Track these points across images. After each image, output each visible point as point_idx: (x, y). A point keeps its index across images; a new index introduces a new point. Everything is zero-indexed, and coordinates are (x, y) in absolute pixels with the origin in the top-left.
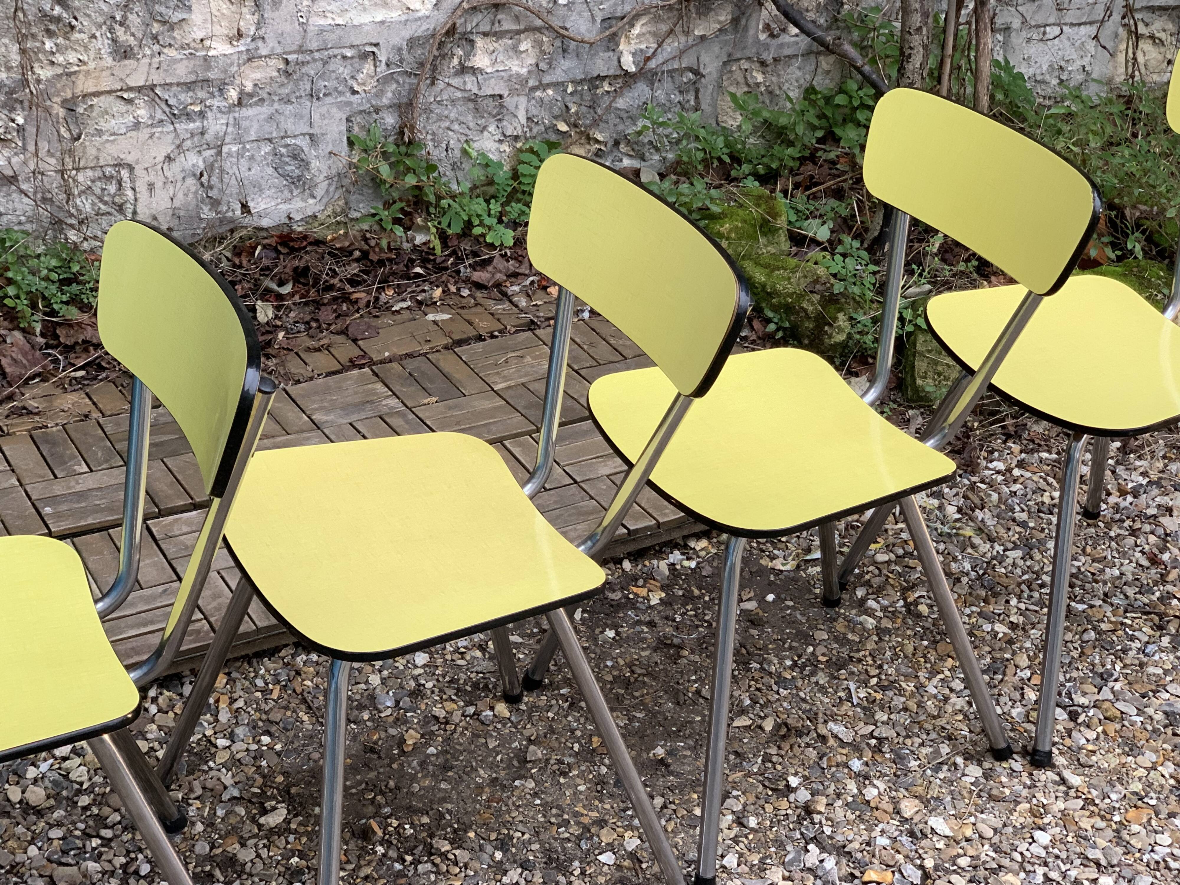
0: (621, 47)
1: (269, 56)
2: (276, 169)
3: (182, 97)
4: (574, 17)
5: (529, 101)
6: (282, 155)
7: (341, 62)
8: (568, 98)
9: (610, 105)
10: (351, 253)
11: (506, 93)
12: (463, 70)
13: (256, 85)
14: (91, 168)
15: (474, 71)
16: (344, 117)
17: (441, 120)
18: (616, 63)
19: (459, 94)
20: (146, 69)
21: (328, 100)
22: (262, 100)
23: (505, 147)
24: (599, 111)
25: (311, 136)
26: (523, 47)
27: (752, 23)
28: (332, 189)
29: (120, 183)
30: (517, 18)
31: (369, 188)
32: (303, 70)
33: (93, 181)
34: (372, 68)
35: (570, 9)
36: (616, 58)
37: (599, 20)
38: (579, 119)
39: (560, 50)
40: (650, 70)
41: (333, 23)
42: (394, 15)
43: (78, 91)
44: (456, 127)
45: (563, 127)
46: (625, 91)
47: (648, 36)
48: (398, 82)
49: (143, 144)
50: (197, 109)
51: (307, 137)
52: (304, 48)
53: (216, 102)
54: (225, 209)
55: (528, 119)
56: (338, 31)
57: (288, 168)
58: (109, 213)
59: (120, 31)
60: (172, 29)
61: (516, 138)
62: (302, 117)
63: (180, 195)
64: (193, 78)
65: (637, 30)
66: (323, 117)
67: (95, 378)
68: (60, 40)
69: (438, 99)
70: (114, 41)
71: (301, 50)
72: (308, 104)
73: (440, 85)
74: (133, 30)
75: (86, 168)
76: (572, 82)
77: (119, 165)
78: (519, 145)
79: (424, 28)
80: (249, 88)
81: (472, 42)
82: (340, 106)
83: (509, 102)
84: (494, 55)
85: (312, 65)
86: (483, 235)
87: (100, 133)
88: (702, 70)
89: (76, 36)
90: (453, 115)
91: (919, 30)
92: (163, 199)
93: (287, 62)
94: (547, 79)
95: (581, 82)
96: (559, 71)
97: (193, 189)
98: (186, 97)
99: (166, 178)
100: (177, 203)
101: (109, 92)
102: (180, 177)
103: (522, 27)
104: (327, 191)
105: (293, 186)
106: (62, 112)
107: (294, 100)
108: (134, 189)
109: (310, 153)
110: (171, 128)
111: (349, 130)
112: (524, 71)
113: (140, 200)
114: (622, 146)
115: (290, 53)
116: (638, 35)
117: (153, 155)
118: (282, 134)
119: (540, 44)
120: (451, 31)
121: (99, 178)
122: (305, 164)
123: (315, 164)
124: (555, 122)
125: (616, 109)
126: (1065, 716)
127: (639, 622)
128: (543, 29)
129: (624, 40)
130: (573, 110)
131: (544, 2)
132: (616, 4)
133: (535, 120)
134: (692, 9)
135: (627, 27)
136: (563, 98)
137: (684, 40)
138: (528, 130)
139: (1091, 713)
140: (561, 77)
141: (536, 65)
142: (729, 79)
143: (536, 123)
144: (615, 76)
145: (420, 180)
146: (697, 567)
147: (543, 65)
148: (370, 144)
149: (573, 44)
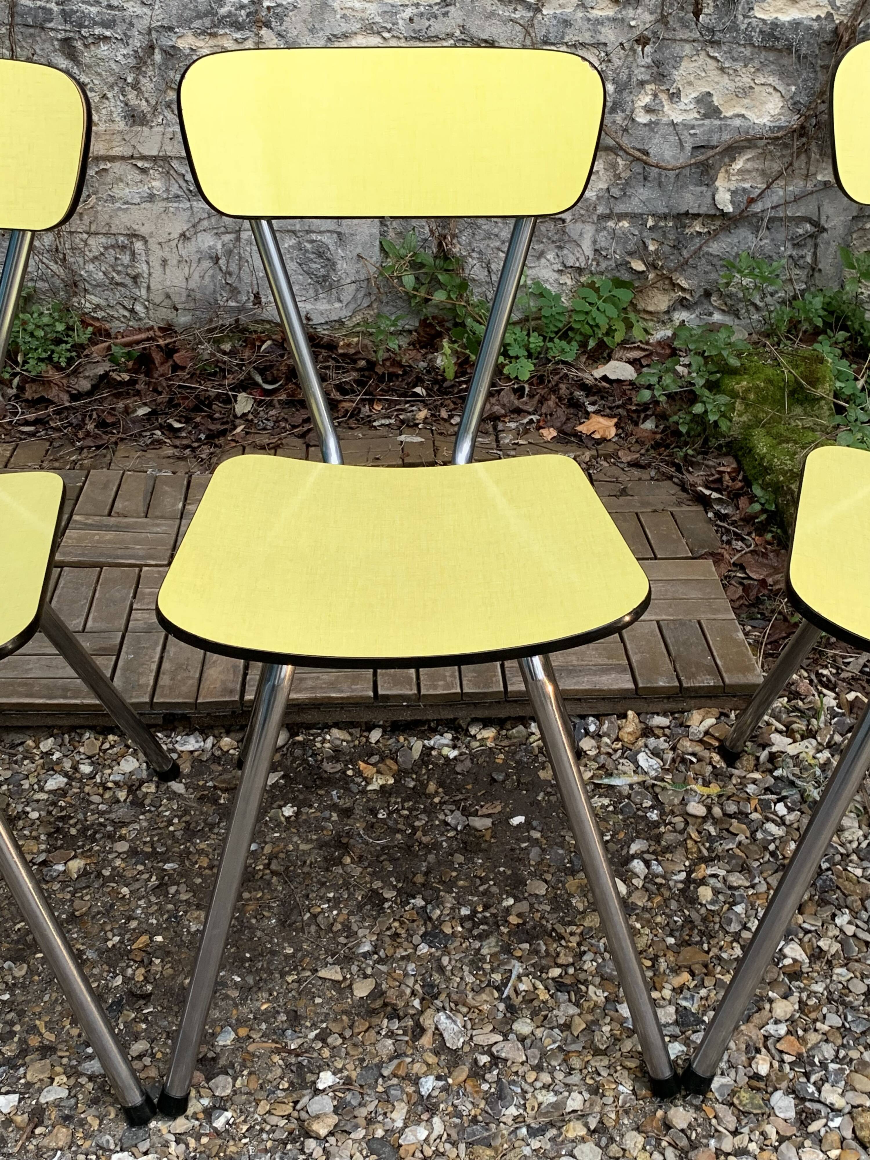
0: (717, 184)
2: (300, 265)
5: (598, 231)
6: (307, 251)
8: (646, 233)
9: (700, 248)
10: (355, 361)
11: (568, 218)
14: (104, 234)
17: (490, 238)
18: (709, 200)
20: (159, 138)
23: (567, 280)
24: (685, 253)
25: (339, 234)
28: (360, 295)
29: (133, 254)
31: (404, 301)
33: (106, 248)
35: (652, 130)
36: (710, 193)
37: (688, 147)
38: (659, 258)
39: (641, 177)
40: (755, 214)
45: (638, 266)
46: (721, 236)
47: (754, 174)
49: (158, 217)
51: (335, 235)
54: (245, 298)
55: (596, 250)
57: (314, 266)
58: (122, 285)
59: (132, 95)
61: (580, 270)
63: (196, 276)
65: (739, 165)
70: (127, 104)
74: (146, 95)
75: (97, 234)
76: (653, 215)
77: (134, 236)
78: (583, 279)
83: (573, 229)
86: (503, 366)
87: (112, 199)
88: (823, 222)
92: (177, 278)
94: (620, 208)
95: (665, 217)
96: (635, 201)
97: (211, 272)
99: (181, 256)
100: (192, 285)
101: (123, 158)
102: (195, 257)
104: (354, 298)
105: (319, 286)
108: (148, 263)
109: (337, 253)
110: (188, 205)
111: (383, 234)
112: (592, 196)
113: (154, 275)
114: (713, 298)
116: (740, 171)
117: (168, 230)
118: (307, 228)
119: (614, 166)
121: (112, 246)
122: (331, 264)
123: (342, 265)
124: (628, 259)
125: (708, 253)
126: (791, 1114)
127: (334, 807)
128: (617, 149)
129: (721, 175)
130: (652, 248)
131: (619, 117)
132: (711, 131)
133: (604, 253)
134: (814, 148)
135: (727, 160)
136: (641, 233)
137: (801, 183)
138: (594, 263)
139: (837, 1122)
140: (639, 208)
141: (608, 190)
142: (861, 237)
143: (605, 257)
144: (708, 216)
145: (449, 297)
146: (455, 758)
147: (616, 192)
148: (403, 252)
149: (655, 172)
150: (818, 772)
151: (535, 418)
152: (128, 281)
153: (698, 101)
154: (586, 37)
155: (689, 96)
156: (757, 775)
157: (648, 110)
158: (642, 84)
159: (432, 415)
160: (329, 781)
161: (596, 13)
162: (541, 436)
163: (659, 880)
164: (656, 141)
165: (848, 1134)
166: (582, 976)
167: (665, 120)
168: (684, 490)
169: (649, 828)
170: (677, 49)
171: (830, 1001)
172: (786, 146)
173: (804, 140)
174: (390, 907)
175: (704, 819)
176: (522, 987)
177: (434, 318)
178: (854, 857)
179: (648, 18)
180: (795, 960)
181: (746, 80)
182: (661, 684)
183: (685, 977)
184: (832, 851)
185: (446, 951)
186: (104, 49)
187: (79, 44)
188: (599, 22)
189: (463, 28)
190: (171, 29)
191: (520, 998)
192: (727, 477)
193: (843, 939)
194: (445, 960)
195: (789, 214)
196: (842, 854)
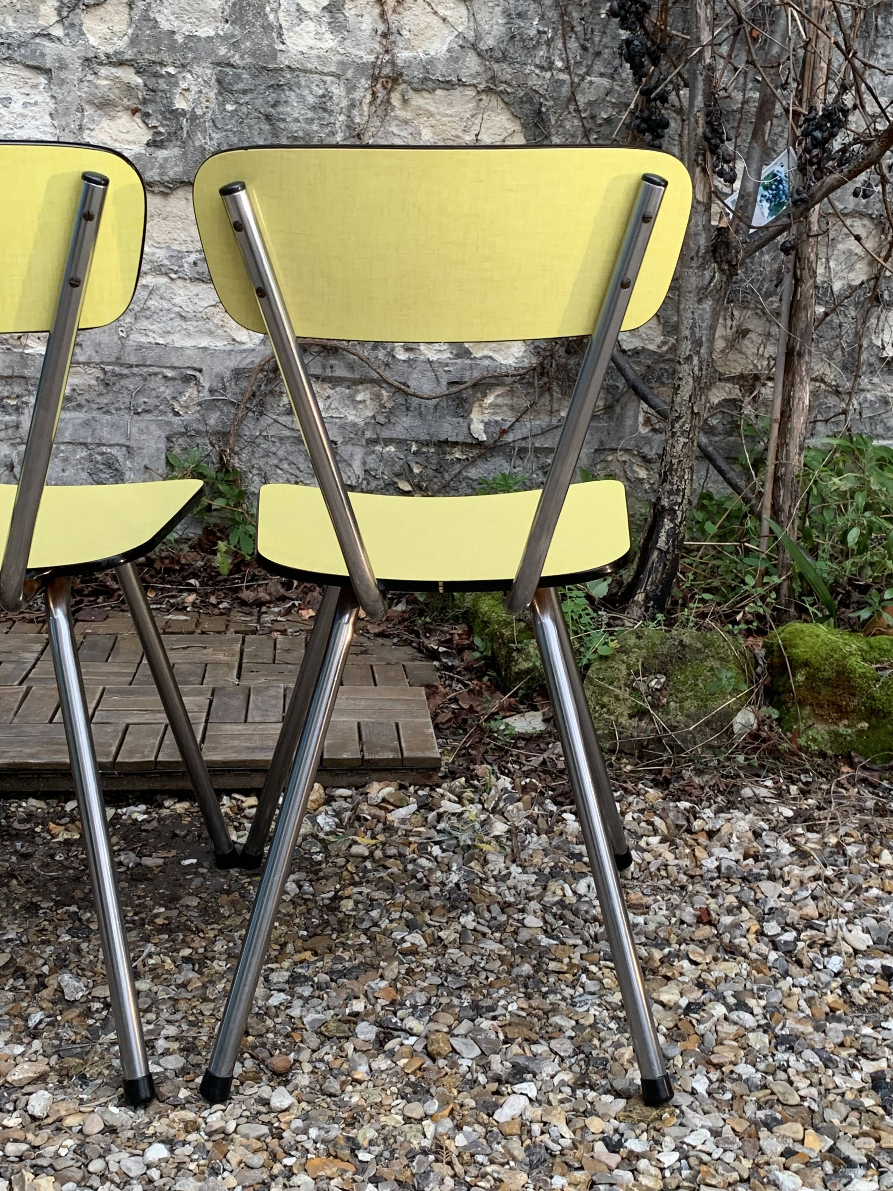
0: (472, 416)
1: (88, 364)
2: (92, 475)
5: (367, 454)
6: (97, 462)
7: (163, 381)
8: (411, 457)
9: (460, 472)
11: (339, 440)
13: (74, 390)
16: (163, 435)
17: (268, 456)
18: (466, 429)
19: (287, 433)
21: (148, 417)
22: (80, 406)
24: (447, 476)
25: (128, 447)
26: (359, 398)
30: (351, 367)
32: (122, 383)
34: (196, 392)
35: (411, 366)
36: (466, 424)
37: (444, 383)
38: (423, 480)
39: (403, 408)
40: (507, 444)
41: (153, 341)
42: (220, 344)
44: (286, 466)
45: (405, 486)
46: (479, 462)
47: (504, 408)
48: (222, 411)
50: (13, 402)
51: (124, 449)
52: (122, 361)
55: (366, 471)
56: (160, 350)
57: (104, 476)
62: (119, 428)
64: (10, 372)
65: (490, 399)
66: (141, 431)
69: (264, 434)
71: (118, 362)
72: (127, 416)
73: (266, 420)
76: (416, 442)
79: (249, 360)
80: (67, 392)
82: (160, 424)
83: (344, 451)
84: (329, 401)
85: (131, 379)
90: (281, 453)
91: (689, 358)
93: (105, 373)
94: (386, 434)
95: (427, 444)
96: (399, 428)
98: (3, 390)
103: (357, 376)
107: (113, 411)
109: (125, 464)
111: (169, 449)
112: (360, 422)
115: (109, 364)
116: (492, 406)
118: (98, 441)
119: (379, 396)
122: (120, 475)
123: (130, 476)
124: (396, 480)
125: (467, 478)
126: (372, 1036)
127: (16, 852)
128: (381, 382)
129: (476, 409)
130: (416, 471)
131: (381, 354)
132: (463, 369)
133: (373, 473)
134: (555, 388)
135: (479, 395)
136: (406, 457)
137: (547, 419)
138: (365, 482)
139: (412, 1040)
140: (403, 434)
141: (374, 417)
142: (605, 469)
143: (374, 477)
144: (464, 444)
145: (228, 504)
146: (143, 821)
147: (382, 419)
148: (186, 465)
149: (415, 401)
150: (477, 826)
151: (296, 603)
156: (422, 829)
157: (407, 348)
159: (202, 602)
160: (18, 836)
162: (301, 616)
163: (306, 896)
164: (415, 376)
165: (419, 1048)
166: (210, 955)
167: (422, 357)
168: (420, 651)
169: (312, 865)
171: (435, 970)
172: (530, 384)
173: (546, 379)
174: (45, 913)
175: (365, 858)
176: (151, 961)
177: (215, 525)
178: (492, 880)
180: (413, 944)
182: (345, 756)
183: (307, 955)
184: (473, 876)
185: (87, 939)
191: (147, 969)
192: (457, 637)
193: (464, 931)
194: (84, 946)
195: (537, 445)
196: (481, 879)
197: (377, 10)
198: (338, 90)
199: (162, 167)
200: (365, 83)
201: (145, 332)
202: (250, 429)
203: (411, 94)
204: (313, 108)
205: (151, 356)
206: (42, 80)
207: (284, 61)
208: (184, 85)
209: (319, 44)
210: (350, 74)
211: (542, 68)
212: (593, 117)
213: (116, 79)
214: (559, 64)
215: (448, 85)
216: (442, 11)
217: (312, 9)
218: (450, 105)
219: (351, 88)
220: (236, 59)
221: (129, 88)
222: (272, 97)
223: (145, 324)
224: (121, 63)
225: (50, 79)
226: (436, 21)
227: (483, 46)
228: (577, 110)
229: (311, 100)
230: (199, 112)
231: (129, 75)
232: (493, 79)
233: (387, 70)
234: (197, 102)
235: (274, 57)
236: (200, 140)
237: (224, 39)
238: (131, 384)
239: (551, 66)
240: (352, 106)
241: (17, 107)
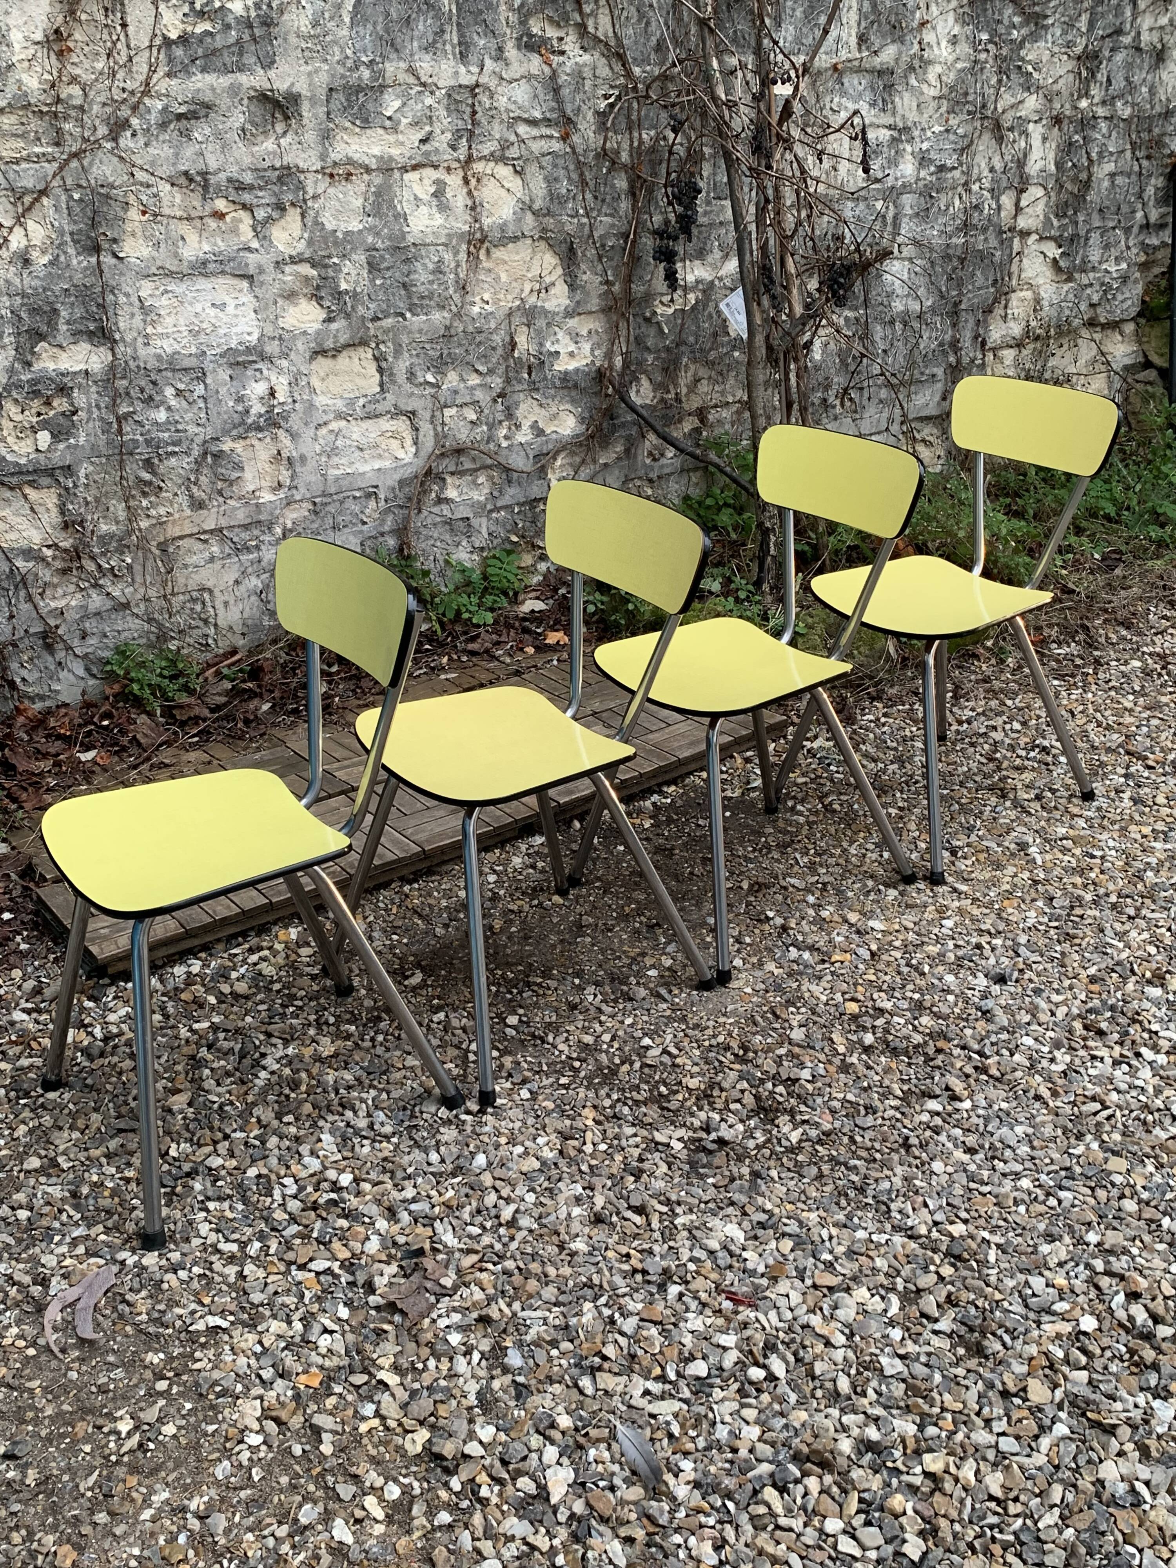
0: (550, 476)
1: (301, 500)
3: (243, 535)
4: (514, 456)
5: (488, 521)
7: (354, 501)
8: (516, 517)
11: (471, 516)
12: (440, 501)
13: (294, 523)
14: (182, 593)
15: (447, 501)
16: (359, 542)
17: (428, 539)
18: (547, 487)
19: (438, 519)
20: (215, 516)
21: (346, 530)
22: (299, 533)
23: (475, 557)
26: (480, 481)
27: (640, 452)
29: (203, 603)
30: (474, 460)
32: (327, 509)
33: (184, 603)
34: (375, 504)
35: (510, 450)
36: (547, 483)
37: (531, 457)
38: (526, 531)
39: (507, 481)
41: (344, 472)
42: (387, 464)
43: (168, 536)
44: (438, 544)
45: (515, 539)
47: (568, 465)
48: (394, 513)
49: (218, 573)
50: (254, 543)
52: (326, 493)
53: (267, 538)
55: (490, 534)
56: (349, 478)
58: (197, 627)
59: (195, 489)
60: (231, 485)
61: (482, 549)
63: (247, 609)
64: (249, 520)
65: (559, 462)
67: (207, 741)
68: (153, 499)
69: (424, 523)
70: (191, 496)
71: (324, 494)
72: (332, 534)
73: (425, 513)
74: (204, 488)
75: (179, 593)
76: (517, 504)
77: (202, 590)
78: (485, 554)
79: (409, 471)
80: (289, 525)
81: (444, 480)
82: (355, 534)
83: (474, 522)
84: (460, 488)
85: (332, 505)
86: (470, 619)
87: (186, 566)
89: (164, 494)
90: (435, 535)
92: (235, 613)
93: (315, 504)
94: (499, 504)
95: (524, 503)
96: (507, 497)
97: (256, 604)
98: (245, 535)
99: (236, 597)
100: (246, 615)
101: (190, 536)
102: (246, 595)
103: (478, 466)
106: (157, 552)
108: (214, 607)
110: (237, 559)
112: (482, 498)
113: (219, 615)
115: (316, 497)
116: (561, 465)
117: (226, 580)
119: (492, 477)
120: (429, 472)
121: (189, 601)
124: (508, 535)
128: (492, 466)
129: (549, 470)
130: (520, 525)
131: (492, 446)
132: (542, 444)
133: (494, 535)
134: (597, 443)
135: (552, 461)
136: (513, 517)
137: (593, 466)
138: (490, 542)
140: (509, 501)
141: (491, 493)
143: (495, 537)
147: (496, 494)
149: (515, 475)
152: (201, 624)
153: (532, 427)
154: (468, 399)
155: (526, 425)
157: (506, 438)
158: (500, 422)
161: (470, 383)
162: (526, 652)
167: (516, 442)
170: (515, 397)
179: (499, 380)
181: (555, 409)
186: (173, 461)
187: (156, 461)
188: (473, 388)
189: (396, 406)
190: (217, 439)
197: (465, 190)
198: (448, 256)
199: (335, 336)
200: (464, 247)
201: (337, 467)
202: (416, 522)
203: (493, 250)
204: (433, 272)
205: (345, 483)
206: (245, 284)
207: (410, 239)
208: (346, 270)
209: (432, 223)
210: (454, 242)
211: (572, 216)
212: (603, 246)
213: (297, 274)
214: (581, 211)
215: (515, 239)
216: (507, 185)
217: (425, 197)
218: (517, 253)
219: (456, 253)
220: (379, 245)
221: (307, 279)
222: (405, 268)
223: (335, 460)
224: (301, 261)
225: (251, 283)
226: (503, 192)
227: (536, 207)
228: (594, 243)
229: (431, 266)
230: (359, 290)
231: (306, 269)
232: (544, 230)
233: (478, 235)
234: (357, 282)
235: (404, 238)
236: (361, 310)
237: (369, 229)
238: (331, 509)
239: (577, 215)
240: (458, 266)
241: (230, 309)
